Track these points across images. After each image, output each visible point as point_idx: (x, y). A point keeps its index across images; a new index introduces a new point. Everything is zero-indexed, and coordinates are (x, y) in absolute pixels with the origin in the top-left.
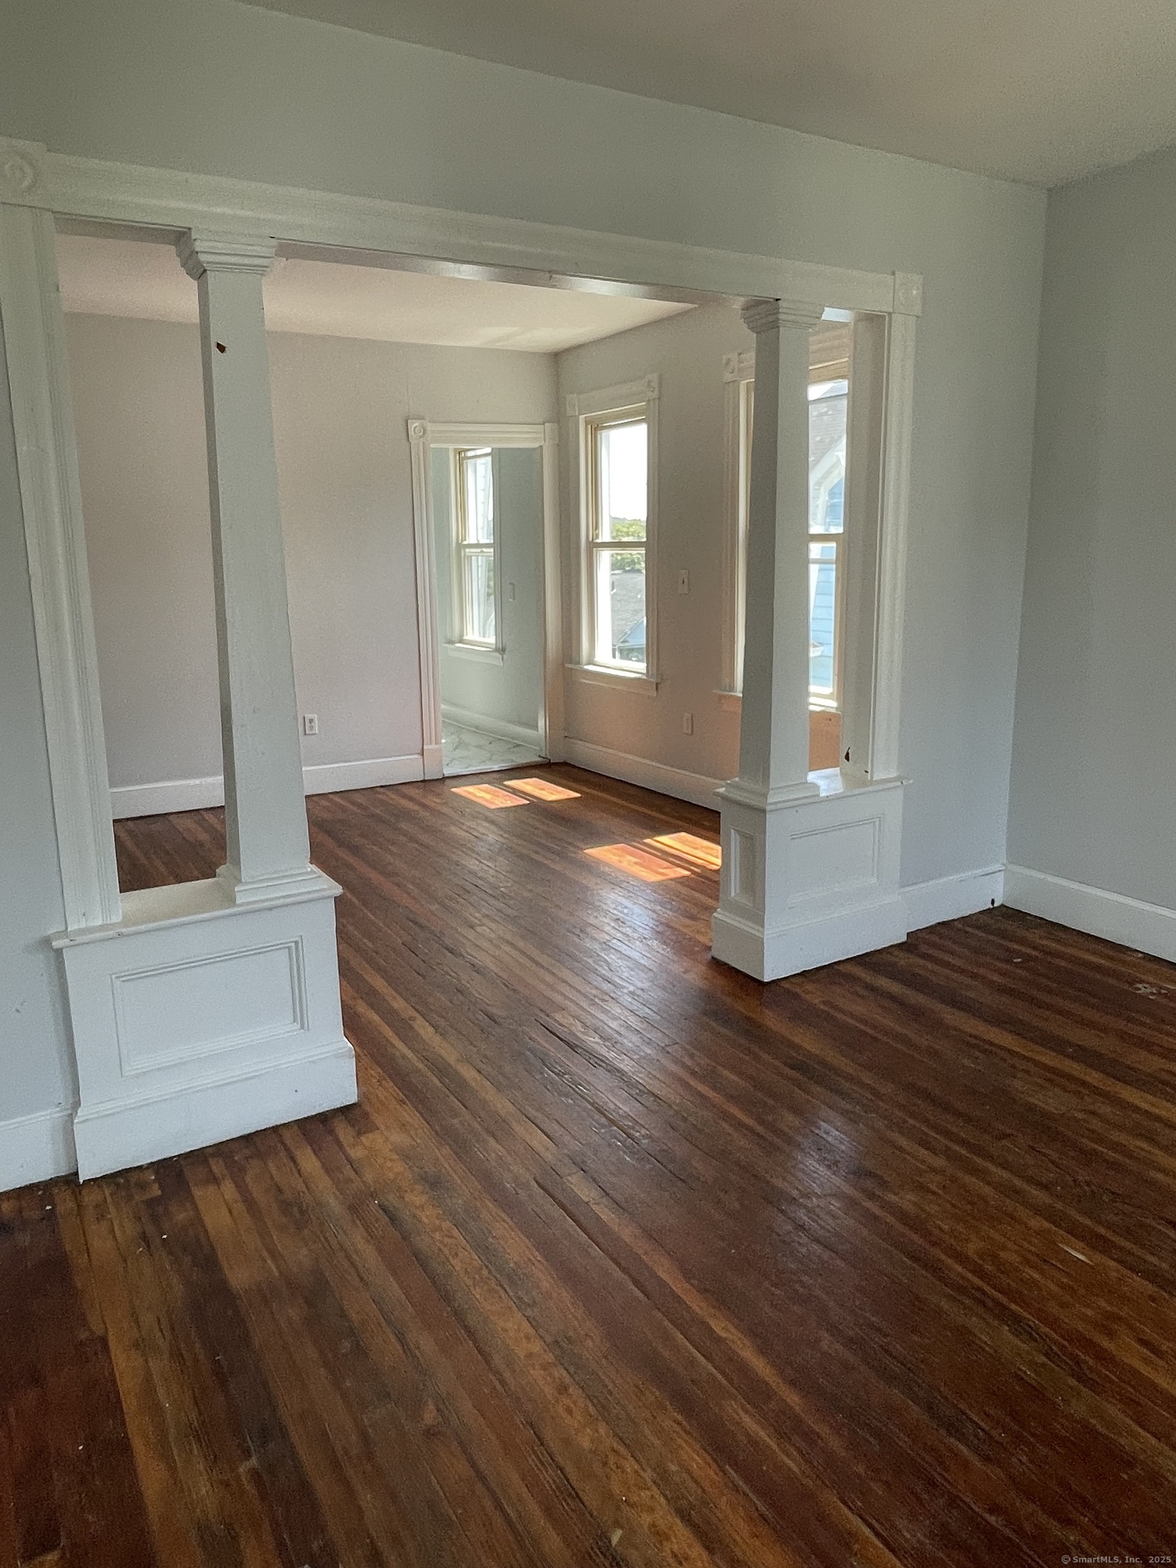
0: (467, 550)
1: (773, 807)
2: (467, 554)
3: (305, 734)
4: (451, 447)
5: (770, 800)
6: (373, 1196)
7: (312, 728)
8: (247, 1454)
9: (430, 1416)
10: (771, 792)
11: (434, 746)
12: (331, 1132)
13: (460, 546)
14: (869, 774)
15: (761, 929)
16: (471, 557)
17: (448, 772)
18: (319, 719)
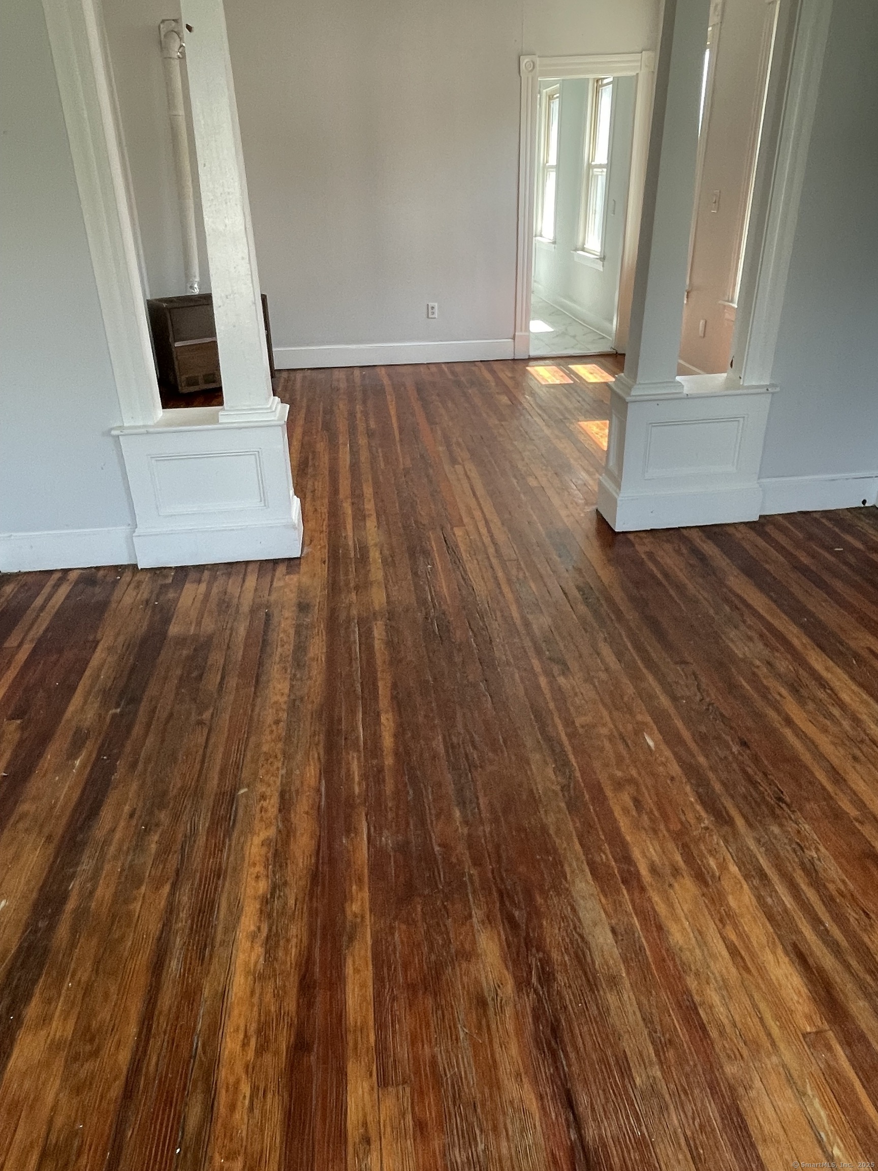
0: (595, 170)
1: (633, 399)
2: (595, 173)
3: (428, 317)
4: (591, 76)
5: (633, 393)
6: (267, 607)
7: (433, 313)
8: (118, 705)
9: (206, 715)
10: (635, 387)
11: (523, 333)
12: (274, 570)
13: (590, 166)
14: (742, 380)
15: (618, 491)
16: (597, 176)
17: (533, 353)
18: (439, 307)
